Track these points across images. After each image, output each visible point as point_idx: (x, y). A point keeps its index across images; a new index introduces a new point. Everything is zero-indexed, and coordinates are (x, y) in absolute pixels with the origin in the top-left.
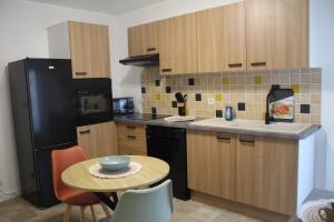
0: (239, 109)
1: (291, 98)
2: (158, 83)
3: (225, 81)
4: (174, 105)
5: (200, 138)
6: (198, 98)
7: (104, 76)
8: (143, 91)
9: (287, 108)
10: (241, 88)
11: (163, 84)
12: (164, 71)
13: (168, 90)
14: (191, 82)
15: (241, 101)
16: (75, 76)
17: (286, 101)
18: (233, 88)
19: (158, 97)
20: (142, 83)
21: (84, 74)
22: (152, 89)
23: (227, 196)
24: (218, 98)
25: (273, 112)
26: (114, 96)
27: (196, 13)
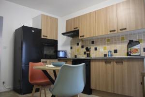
0: (115, 53)
1: (139, 45)
2: (78, 44)
3: (108, 41)
4: (85, 53)
5: (97, 63)
6: (96, 49)
7: (55, 39)
8: (71, 48)
9: (137, 50)
10: (115, 43)
11: (80, 44)
12: (81, 37)
13: (82, 47)
14: (93, 42)
15: (115, 49)
16: (42, 37)
17: (137, 47)
18: (111, 44)
19: (78, 50)
20: (71, 45)
21: (47, 36)
22: (75, 47)
23: (110, 91)
24: (105, 49)
25: (130, 52)
26: (58, 50)
27: (95, 11)
